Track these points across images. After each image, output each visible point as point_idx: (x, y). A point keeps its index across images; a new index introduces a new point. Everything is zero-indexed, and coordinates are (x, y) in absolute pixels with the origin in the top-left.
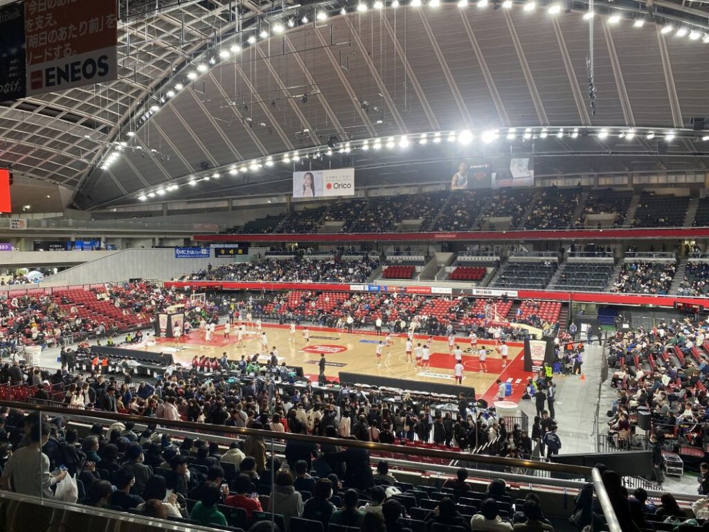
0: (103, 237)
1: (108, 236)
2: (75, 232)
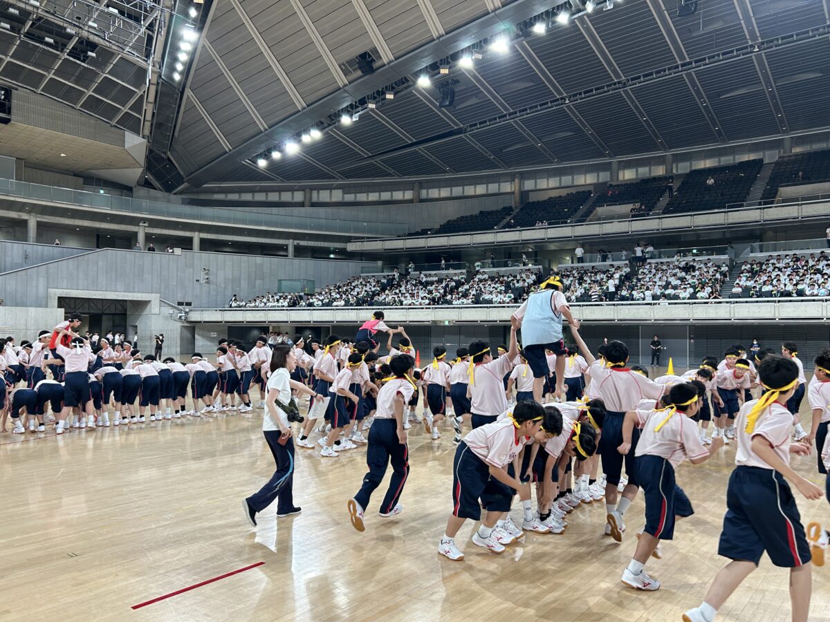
0: (197, 237)
1: (205, 236)
2: (145, 220)
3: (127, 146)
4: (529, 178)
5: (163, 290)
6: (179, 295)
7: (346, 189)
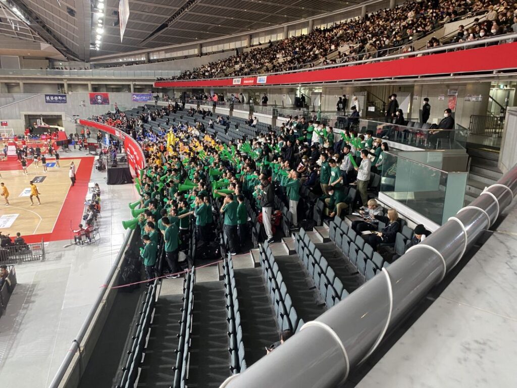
0: (89, 83)
3: (42, 49)
4: (256, 37)
5: (66, 110)
6: (73, 112)
7: (166, 51)
